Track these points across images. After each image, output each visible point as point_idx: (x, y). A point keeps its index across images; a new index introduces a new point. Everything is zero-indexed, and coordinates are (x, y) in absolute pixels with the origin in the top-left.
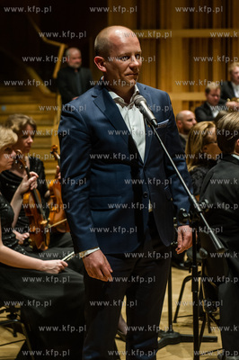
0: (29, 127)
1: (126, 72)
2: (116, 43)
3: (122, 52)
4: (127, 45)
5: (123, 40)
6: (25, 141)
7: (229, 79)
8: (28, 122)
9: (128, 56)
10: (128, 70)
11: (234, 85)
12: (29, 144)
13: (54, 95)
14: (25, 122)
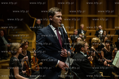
0: (27, 43)
6: (26, 46)
7: (80, 28)
8: (27, 41)
11: (81, 30)
12: (27, 47)
13: (33, 32)
14: (26, 41)
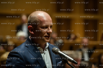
1: (45, 35)
2: (41, 20)
3: (44, 25)
4: (47, 21)
5: (45, 19)
9: (47, 27)
10: (46, 34)
